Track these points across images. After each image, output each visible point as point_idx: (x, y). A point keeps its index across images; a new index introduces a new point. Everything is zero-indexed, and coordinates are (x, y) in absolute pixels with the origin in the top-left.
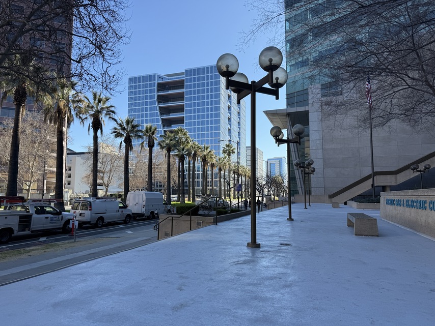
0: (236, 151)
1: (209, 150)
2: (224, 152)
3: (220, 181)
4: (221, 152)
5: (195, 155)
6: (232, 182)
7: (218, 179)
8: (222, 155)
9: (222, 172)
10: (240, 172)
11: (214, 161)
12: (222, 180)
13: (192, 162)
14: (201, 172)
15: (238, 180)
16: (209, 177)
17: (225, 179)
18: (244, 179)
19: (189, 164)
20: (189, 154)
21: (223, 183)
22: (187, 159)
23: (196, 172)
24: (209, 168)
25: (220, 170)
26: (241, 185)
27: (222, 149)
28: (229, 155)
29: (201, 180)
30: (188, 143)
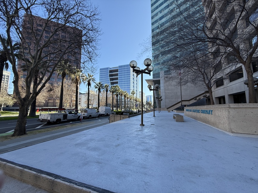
0: (136, 93)
1: (126, 93)
2: (132, 93)
3: (130, 103)
4: (131, 93)
5: (122, 94)
6: (134, 104)
7: (129, 103)
8: (131, 95)
9: (131, 100)
10: (137, 100)
11: (128, 97)
12: (131, 103)
13: (121, 97)
14: (124, 100)
15: (136, 103)
16: (127, 102)
17: (132, 102)
18: (138, 103)
19: (120, 97)
20: (120, 94)
21: (131, 104)
22: (119, 96)
23: (122, 100)
24: (126, 99)
25: (130, 99)
26: (137, 105)
27: (131, 92)
28: (133, 94)
29: (124, 103)
30: (119, 90)
